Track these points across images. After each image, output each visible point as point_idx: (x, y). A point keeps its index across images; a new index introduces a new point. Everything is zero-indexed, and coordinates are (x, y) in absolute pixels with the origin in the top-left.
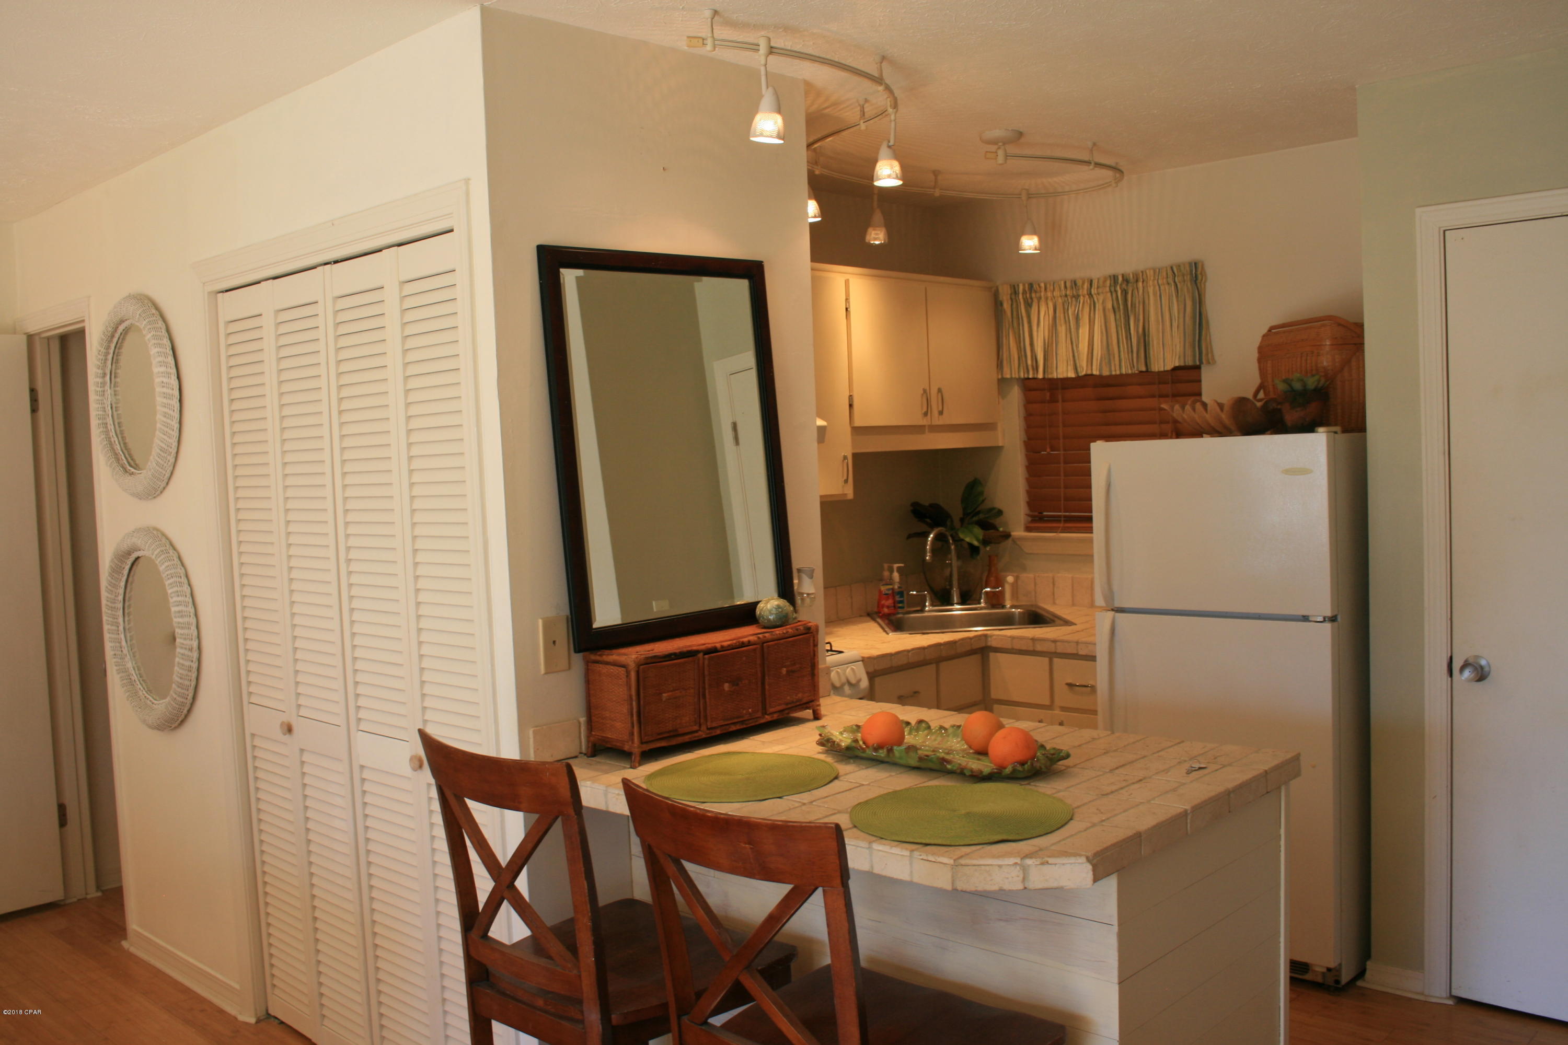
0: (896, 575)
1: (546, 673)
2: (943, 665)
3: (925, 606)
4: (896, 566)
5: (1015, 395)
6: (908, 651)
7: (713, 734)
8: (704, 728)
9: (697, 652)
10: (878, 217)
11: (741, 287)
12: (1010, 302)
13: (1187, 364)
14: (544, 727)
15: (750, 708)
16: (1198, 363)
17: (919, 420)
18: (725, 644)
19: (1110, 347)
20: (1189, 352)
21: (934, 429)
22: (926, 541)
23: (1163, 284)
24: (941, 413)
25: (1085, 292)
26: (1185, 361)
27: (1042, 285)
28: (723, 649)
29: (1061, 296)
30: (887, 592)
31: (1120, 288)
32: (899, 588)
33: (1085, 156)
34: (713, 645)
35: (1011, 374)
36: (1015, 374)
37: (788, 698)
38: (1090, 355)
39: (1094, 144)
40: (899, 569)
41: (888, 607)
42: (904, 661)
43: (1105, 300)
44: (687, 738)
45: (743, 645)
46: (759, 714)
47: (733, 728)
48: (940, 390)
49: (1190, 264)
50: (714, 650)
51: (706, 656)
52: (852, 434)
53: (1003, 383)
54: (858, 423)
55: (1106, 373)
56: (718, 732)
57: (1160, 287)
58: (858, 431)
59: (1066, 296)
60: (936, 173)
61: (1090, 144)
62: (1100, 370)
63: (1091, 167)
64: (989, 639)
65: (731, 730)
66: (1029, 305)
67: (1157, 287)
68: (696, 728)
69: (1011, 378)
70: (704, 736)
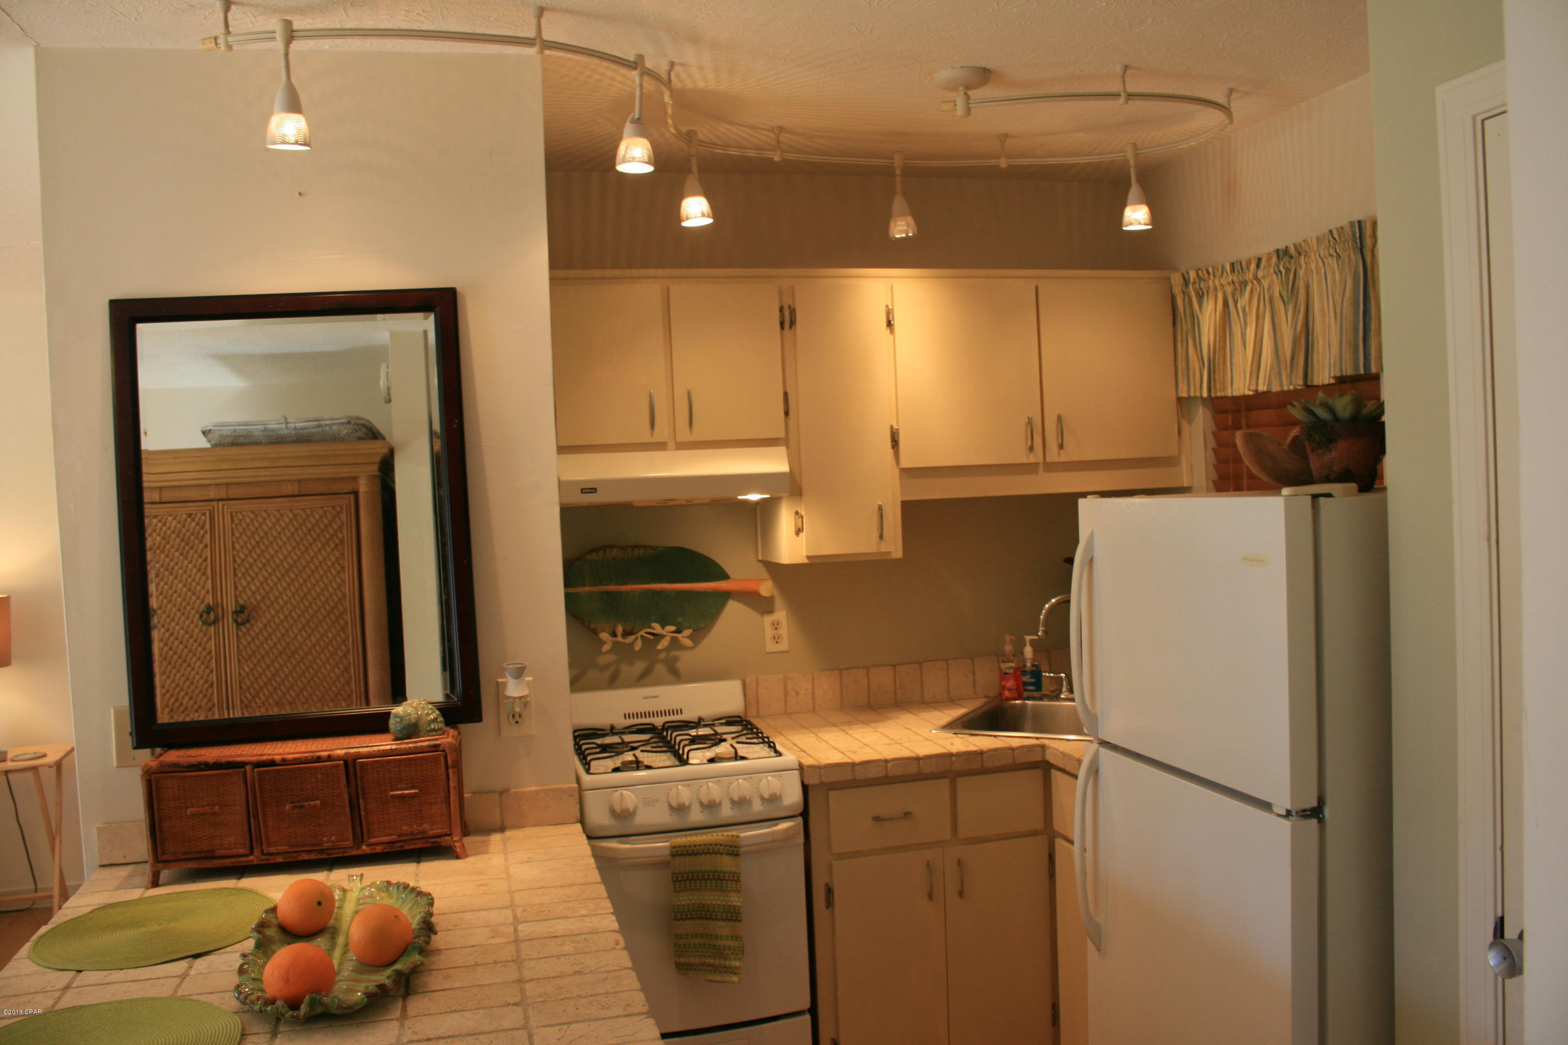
0: (1028, 651)
1: (118, 767)
3: (1061, 692)
4: (1028, 638)
5: (1202, 419)
7: (272, 861)
8: (257, 852)
9: (242, 765)
10: (899, 203)
12: (1182, 296)
13: (1344, 374)
14: (114, 825)
15: (333, 835)
16: (1374, 370)
17: (1023, 458)
18: (290, 757)
19: (1280, 352)
20: (1347, 356)
21: (1051, 467)
23: (1326, 257)
24: (1061, 446)
25: (1251, 276)
26: (1341, 370)
27: (1210, 270)
28: (284, 762)
29: (1229, 284)
30: (1008, 671)
31: (1283, 267)
33: (1115, 87)
34: (270, 757)
35: (1189, 391)
36: (1195, 391)
37: (405, 828)
38: (1255, 365)
39: (1126, 68)
40: (1032, 643)
41: (1009, 690)
43: (1273, 284)
44: (228, 862)
45: (319, 759)
46: (349, 843)
47: (306, 857)
48: (1059, 418)
49: (1352, 224)
50: (272, 763)
51: (256, 770)
52: (901, 477)
53: (1183, 404)
54: (905, 463)
55: (1276, 388)
56: (280, 859)
57: (1323, 262)
58: (908, 473)
59: (1233, 282)
61: (1119, 69)
62: (1269, 384)
63: (1122, 100)
64: (1048, 751)
65: (301, 858)
66: (1200, 298)
67: (1320, 262)
68: (242, 851)
69: (1189, 398)
70: (256, 862)
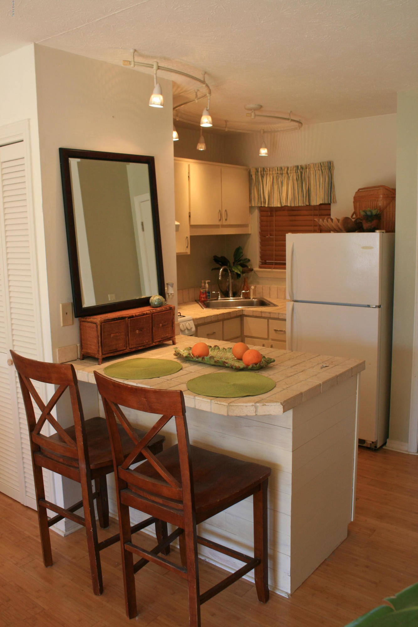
0: (207, 285)
1: (64, 326)
2: (225, 322)
3: (218, 298)
4: (207, 281)
5: (256, 213)
6: (211, 316)
7: (132, 351)
8: (128, 348)
9: (125, 318)
10: (202, 139)
11: (145, 167)
12: (255, 175)
13: (325, 203)
14: (63, 348)
15: (147, 340)
16: (330, 202)
17: (217, 223)
18: (137, 314)
19: (295, 195)
20: (326, 198)
21: (223, 226)
22: (219, 271)
23: (317, 170)
24: (226, 220)
25: (285, 172)
26: (324, 202)
27: (268, 169)
28: (136, 316)
29: (276, 174)
30: (203, 292)
31: (300, 171)
32: (208, 290)
33: (287, 117)
34: (132, 315)
35: (255, 205)
37: (163, 336)
38: (287, 198)
39: (291, 112)
40: (208, 283)
41: (203, 298)
42: (209, 320)
43: (293, 176)
44: (121, 352)
45: (144, 314)
46: (151, 342)
47: (140, 348)
48: (226, 211)
49: (328, 162)
50: (132, 317)
51: (129, 319)
52: (190, 228)
53: (251, 208)
54: (192, 223)
55: (293, 205)
56: (134, 350)
57: (315, 171)
58: (192, 227)
59: (278, 173)
60: (226, 121)
61: (289, 112)
62: (291, 203)
63: (290, 121)
64: (244, 311)
65: (139, 349)
66: (262, 177)
67: (314, 171)
68: (125, 348)
69: (255, 206)
70: (128, 351)
